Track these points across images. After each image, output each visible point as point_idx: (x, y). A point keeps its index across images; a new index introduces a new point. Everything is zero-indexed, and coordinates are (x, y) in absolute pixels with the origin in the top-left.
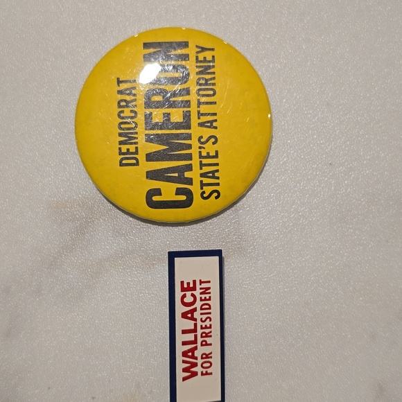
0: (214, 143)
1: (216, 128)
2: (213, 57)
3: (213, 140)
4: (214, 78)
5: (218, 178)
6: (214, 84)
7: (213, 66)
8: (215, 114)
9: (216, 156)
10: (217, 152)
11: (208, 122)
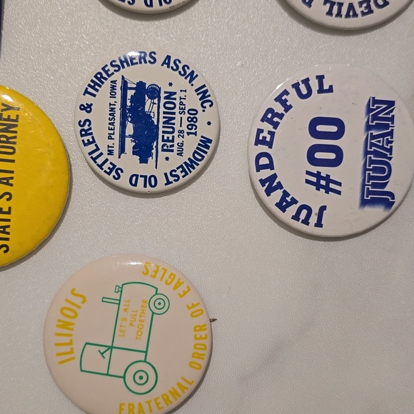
0: (8, 200)
1: (11, 185)
2: (17, 116)
3: (7, 196)
4: (15, 137)
5: (8, 233)
6: (14, 143)
7: (16, 126)
8: (12, 172)
9: (9, 213)
10: (10, 208)
11: (4, 179)
